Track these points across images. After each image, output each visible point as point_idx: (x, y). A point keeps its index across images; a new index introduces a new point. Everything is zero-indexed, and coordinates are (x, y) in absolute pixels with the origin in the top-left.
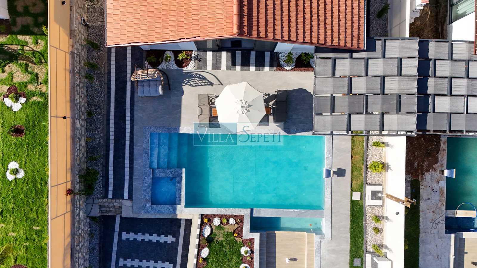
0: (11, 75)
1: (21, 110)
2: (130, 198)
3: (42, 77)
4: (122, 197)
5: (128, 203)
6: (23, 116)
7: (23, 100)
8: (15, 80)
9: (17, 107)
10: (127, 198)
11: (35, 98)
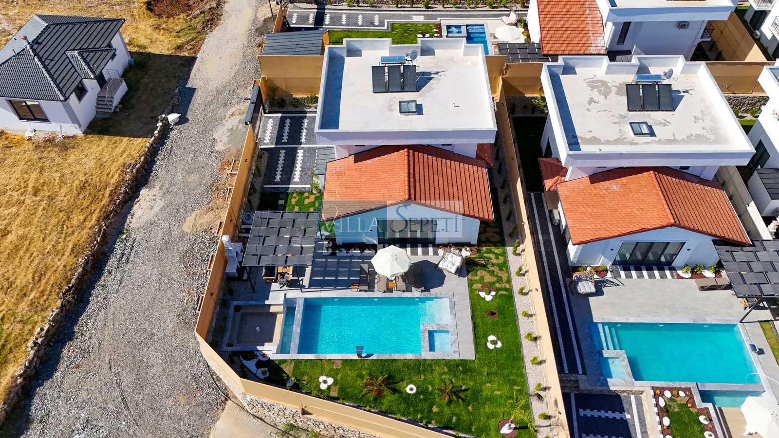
0: (482, 278)
1: (492, 300)
2: (584, 373)
3: (505, 278)
4: (578, 373)
5: (584, 377)
6: (495, 304)
7: (493, 293)
8: (485, 281)
9: (489, 298)
10: (582, 373)
11: (501, 292)
